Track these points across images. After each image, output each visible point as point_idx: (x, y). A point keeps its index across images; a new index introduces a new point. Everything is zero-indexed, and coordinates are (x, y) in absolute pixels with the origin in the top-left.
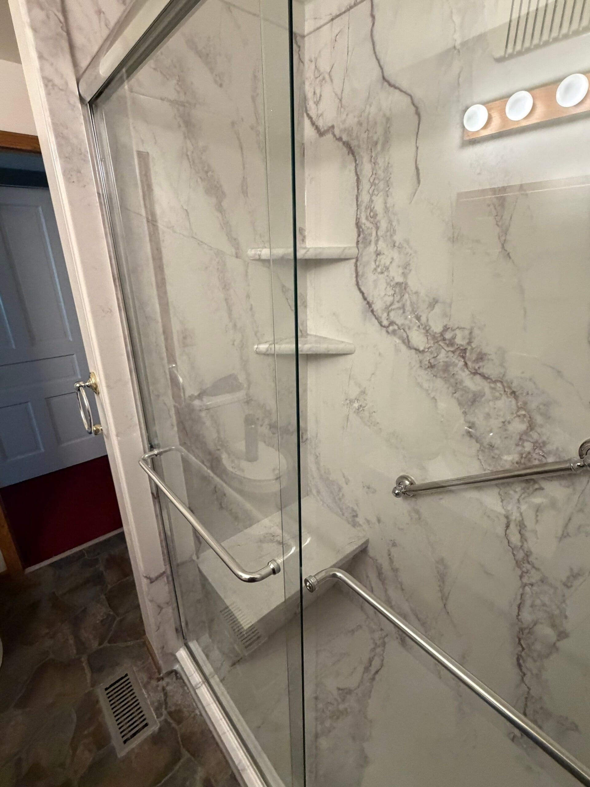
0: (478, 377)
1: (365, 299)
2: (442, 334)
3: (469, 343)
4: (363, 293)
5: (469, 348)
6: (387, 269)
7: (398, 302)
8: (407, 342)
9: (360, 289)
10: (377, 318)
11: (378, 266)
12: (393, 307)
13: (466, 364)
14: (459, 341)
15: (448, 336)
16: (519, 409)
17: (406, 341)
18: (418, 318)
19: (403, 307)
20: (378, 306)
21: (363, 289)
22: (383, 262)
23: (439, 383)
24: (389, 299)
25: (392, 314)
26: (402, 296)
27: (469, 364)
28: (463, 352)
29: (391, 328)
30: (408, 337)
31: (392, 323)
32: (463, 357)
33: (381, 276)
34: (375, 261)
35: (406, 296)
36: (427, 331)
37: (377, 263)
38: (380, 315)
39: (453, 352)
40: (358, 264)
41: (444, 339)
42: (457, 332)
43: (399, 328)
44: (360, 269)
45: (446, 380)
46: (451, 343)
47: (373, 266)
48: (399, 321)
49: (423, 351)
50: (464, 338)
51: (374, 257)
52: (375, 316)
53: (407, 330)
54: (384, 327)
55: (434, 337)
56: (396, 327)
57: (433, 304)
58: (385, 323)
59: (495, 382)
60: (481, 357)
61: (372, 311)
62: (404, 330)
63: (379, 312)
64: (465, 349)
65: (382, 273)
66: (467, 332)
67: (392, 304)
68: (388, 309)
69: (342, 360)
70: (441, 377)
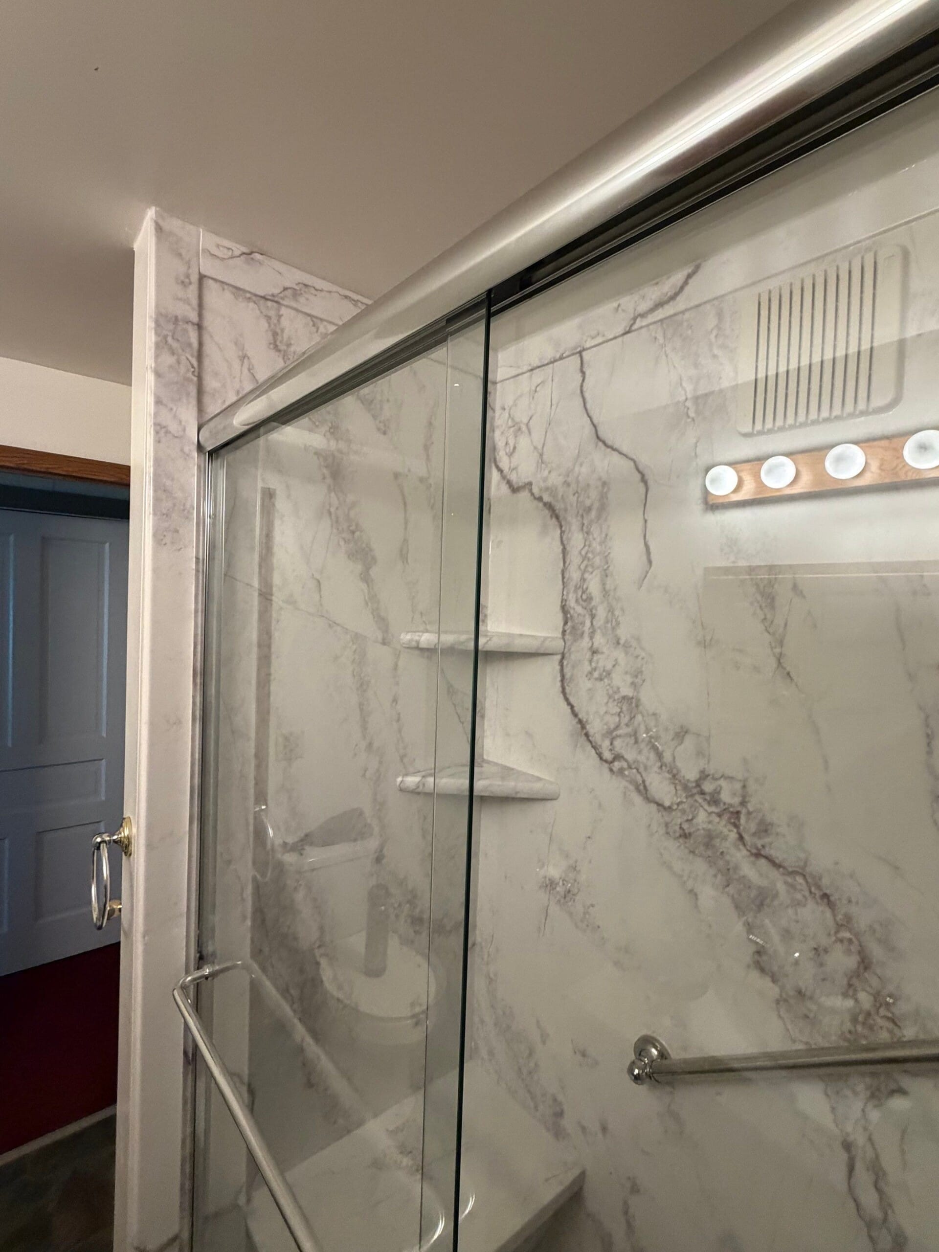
0: (763, 861)
1: (575, 715)
2: (698, 785)
3: (743, 803)
4: (572, 707)
5: (744, 811)
6: (609, 674)
7: (627, 725)
8: (643, 790)
9: (567, 699)
10: (594, 747)
11: (595, 669)
12: (619, 732)
13: (741, 838)
14: (726, 797)
15: (708, 787)
16: (839, 927)
17: (642, 787)
18: (659, 755)
19: (635, 734)
20: (596, 728)
21: (572, 699)
22: (601, 664)
23: (700, 866)
24: (613, 721)
25: (618, 743)
26: (632, 718)
27: (746, 837)
28: (734, 816)
29: (617, 765)
30: (644, 781)
31: (618, 757)
32: (736, 826)
33: (599, 684)
34: (591, 661)
35: (639, 718)
36: (674, 776)
37: (594, 665)
38: (599, 743)
39: (719, 815)
40: (565, 663)
41: (702, 793)
42: (723, 783)
43: (630, 767)
44: (568, 671)
45: (711, 862)
46: (714, 800)
47: (587, 668)
48: (630, 755)
49: (669, 809)
50: (734, 794)
51: (588, 655)
52: (591, 742)
53: (642, 769)
54: (606, 761)
55: (685, 788)
56: (625, 765)
57: (681, 734)
58: (607, 755)
59: (793, 873)
60: (764, 829)
61: (587, 735)
62: (638, 770)
63: (597, 738)
64: (738, 813)
65: (600, 679)
66: (738, 786)
67: (617, 727)
68: (611, 734)
69: (538, 807)
70: (701, 856)
